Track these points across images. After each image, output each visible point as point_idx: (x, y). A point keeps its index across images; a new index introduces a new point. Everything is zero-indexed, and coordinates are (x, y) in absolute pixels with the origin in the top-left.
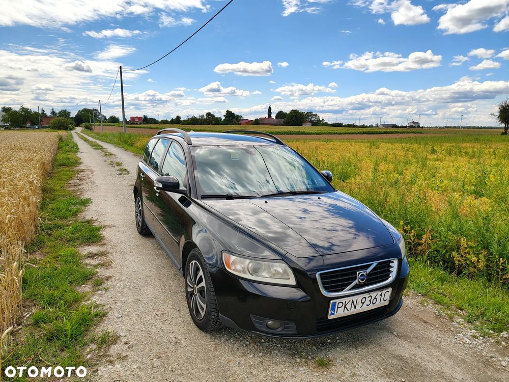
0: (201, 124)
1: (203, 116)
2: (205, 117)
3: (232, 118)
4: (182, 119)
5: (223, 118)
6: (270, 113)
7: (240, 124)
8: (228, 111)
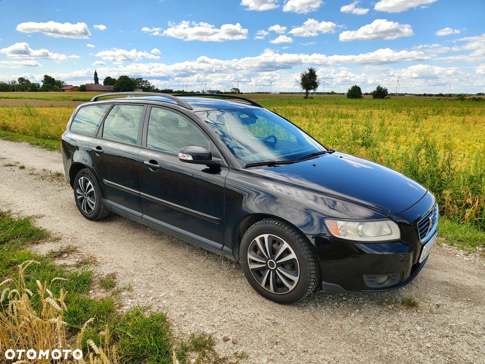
0: (14, 91)
1: (15, 82)
2: (18, 83)
3: (51, 84)
5: (41, 84)
6: (96, 79)
7: (64, 90)
8: (46, 76)
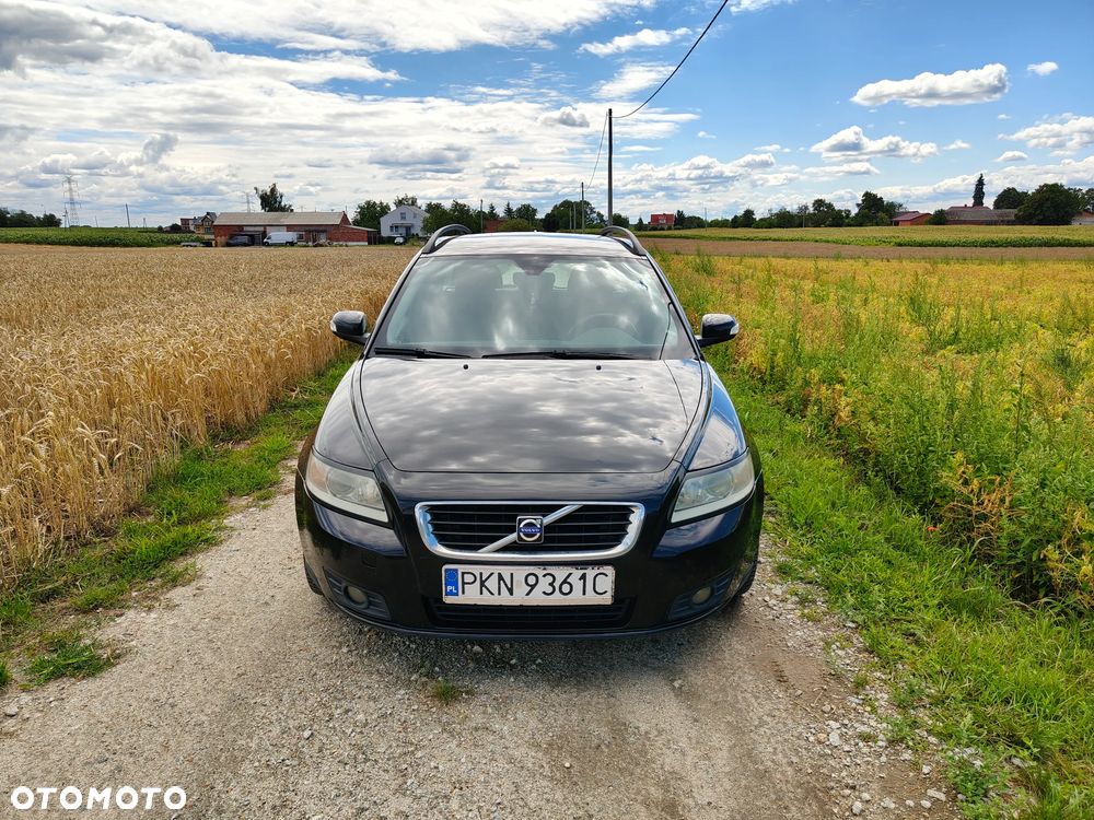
0: (800, 226)
1: (806, 208)
2: (811, 210)
3: (875, 210)
4: (757, 217)
5: (855, 211)
6: (979, 194)
7: (897, 224)
8: (869, 197)
